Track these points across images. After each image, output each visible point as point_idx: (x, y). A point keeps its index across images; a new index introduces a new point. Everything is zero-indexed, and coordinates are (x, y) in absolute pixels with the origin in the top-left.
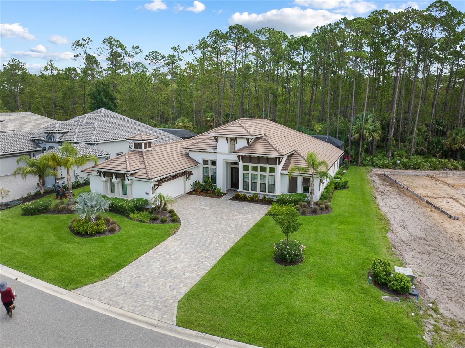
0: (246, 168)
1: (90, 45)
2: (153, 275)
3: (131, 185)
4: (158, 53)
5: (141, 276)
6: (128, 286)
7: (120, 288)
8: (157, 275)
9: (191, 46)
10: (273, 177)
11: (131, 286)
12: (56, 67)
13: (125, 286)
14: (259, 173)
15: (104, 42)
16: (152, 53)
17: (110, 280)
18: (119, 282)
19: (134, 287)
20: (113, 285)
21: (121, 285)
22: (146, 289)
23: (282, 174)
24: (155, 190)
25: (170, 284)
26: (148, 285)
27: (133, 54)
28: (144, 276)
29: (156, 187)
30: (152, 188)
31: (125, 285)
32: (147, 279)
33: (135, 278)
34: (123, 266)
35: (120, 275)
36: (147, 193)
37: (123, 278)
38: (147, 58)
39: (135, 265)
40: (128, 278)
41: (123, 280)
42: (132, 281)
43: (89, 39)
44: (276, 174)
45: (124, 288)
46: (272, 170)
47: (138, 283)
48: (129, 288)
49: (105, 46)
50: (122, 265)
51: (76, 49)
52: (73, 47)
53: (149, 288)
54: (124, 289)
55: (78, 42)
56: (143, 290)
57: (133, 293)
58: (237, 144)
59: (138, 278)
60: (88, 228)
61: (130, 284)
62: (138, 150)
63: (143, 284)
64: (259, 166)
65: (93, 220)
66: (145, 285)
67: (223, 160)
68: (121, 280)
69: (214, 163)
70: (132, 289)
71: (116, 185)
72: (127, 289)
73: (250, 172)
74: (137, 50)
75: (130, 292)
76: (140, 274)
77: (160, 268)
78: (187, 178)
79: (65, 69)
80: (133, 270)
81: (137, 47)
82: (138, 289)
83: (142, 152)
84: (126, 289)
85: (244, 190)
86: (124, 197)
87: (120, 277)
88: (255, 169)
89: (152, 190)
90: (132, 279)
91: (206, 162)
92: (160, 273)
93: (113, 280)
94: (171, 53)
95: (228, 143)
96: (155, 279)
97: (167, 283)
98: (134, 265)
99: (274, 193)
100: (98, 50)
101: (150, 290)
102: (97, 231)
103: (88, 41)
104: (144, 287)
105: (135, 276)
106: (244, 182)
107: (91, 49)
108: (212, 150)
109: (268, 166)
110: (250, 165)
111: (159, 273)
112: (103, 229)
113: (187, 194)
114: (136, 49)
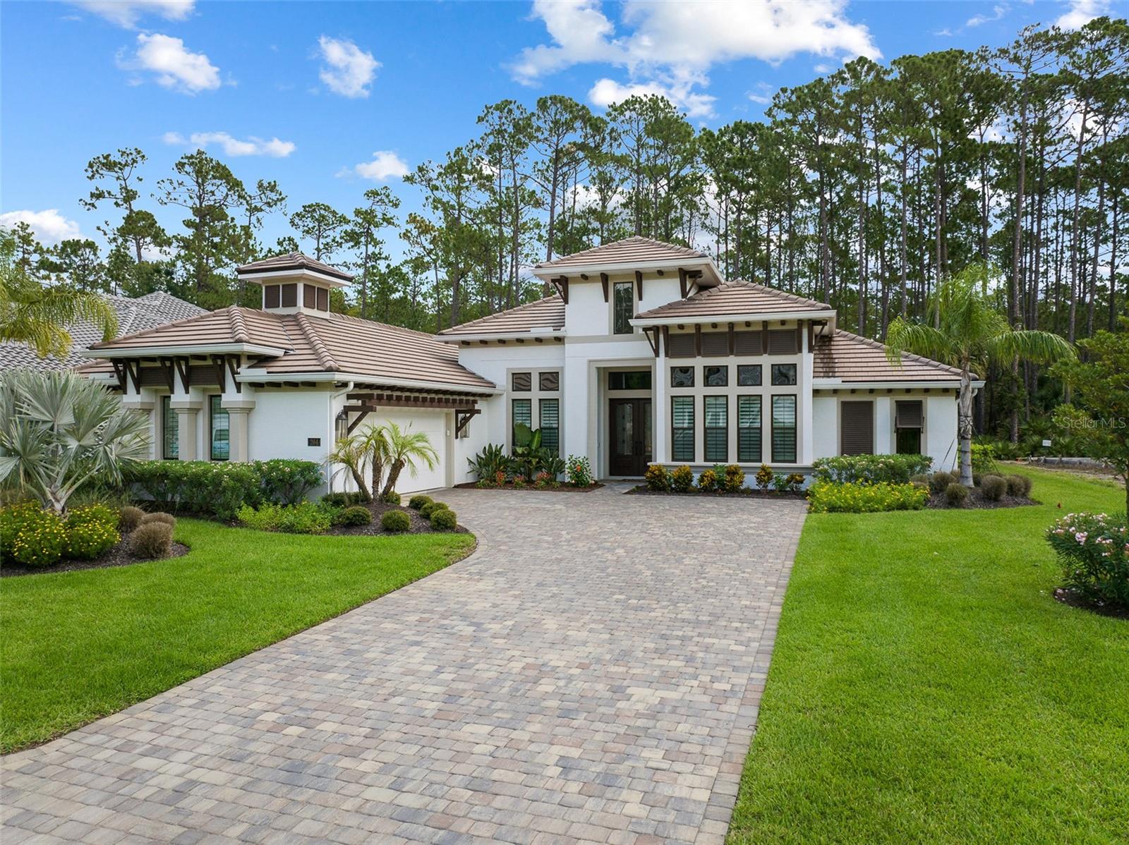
0: (682, 377)
1: (139, 169)
2: (402, 710)
3: (248, 411)
4: (327, 208)
5: (314, 715)
6: (218, 777)
7: (142, 795)
8: (433, 706)
9: (427, 163)
10: (788, 402)
11: (242, 781)
12: (38, 244)
13: (193, 783)
14: (733, 390)
15: (180, 166)
16: (310, 209)
17: (72, 748)
18: (143, 755)
19: (266, 786)
20: (85, 777)
21: (155, 773)
22: (370, 793)
23: (816, 392)
24: (350, 430)
25: (557, 751)
26: (386, 768)
27: (259, 205)
28: (340, 718)
29: (354, 416)
30: (338, 418)
31: (194, 775)
32: (366, 731)
33: (276, 728)
34: (188, 673)
35: (164, 718)
36: (314, 442)
37: (177, 732)
38: (296, 221)
39: (272, 666)
40: (221, 728)
41: (180, 744)
42: (252, 747)
43: (139, 152)
44: (801, 389)
45: (179, 793)
46: (784, 375)
47: (298, 754)
48: (230, 793)
49: (182, 177)
50: (184, 666)
51: (97, 176)
52: (90, 170)
53: (397, 787)
54: (183, 804)
55: (106, 157)
56: (349, 805)
57: (266, 825)
58: (641, 298)
59: (294, 730)
60: (17, 531)
61: (237, 767)
62: (281, 311)
63: (346, 763)
64: (732, 362)
65: (58, 506)
66: (363, 767)
67: (590, 361)
68: (162, 741)
69: (551, 380)
70: (254, 799)
71: (183, 420)
72: (206, 805)
73: (699, 390)
74: (274, 196)
75: (235, 821)
76: (305, 706)
77: (439, 670)
78: (458, 430)
79: (63, 243)
80: (261, 689)
81: (272, 188)
82: (308, 793)
83: (295, 318)
84: (199, 805)
85: (673, 460)
86: (217, 467)
87: (160, 729)
88: (715, 375)
89: (337, 429)
90: (250, 733)
91: (520, 380)
92: (451, 697)
93: (100, 746)
94: (366, 205)
95: (607, 300)
96: (425, 731)
97: (533, 747)
98: (265, 667)
99: (795, 461)
100: (163, 185)
101: (409, 801)
102: (64, 546)
103: (136, 157)
104: (358, 778)
105: (271, 717)
106: (673, 429)
107: (141, 180)
108: (548, 332)
109: (766, 362)
110: (699, 364)
111: (442, 697)
112: (100, 536)
113: (455, 487)
114: (268, 193)
